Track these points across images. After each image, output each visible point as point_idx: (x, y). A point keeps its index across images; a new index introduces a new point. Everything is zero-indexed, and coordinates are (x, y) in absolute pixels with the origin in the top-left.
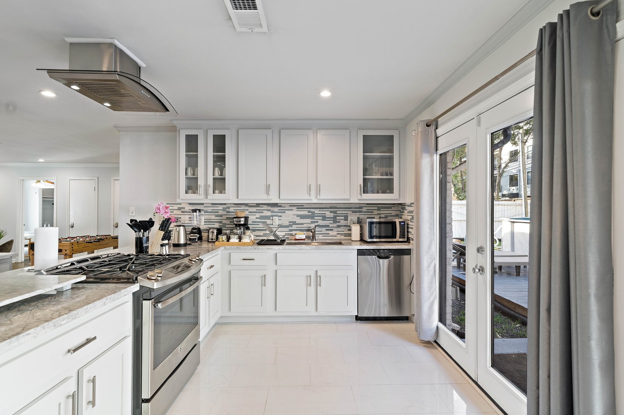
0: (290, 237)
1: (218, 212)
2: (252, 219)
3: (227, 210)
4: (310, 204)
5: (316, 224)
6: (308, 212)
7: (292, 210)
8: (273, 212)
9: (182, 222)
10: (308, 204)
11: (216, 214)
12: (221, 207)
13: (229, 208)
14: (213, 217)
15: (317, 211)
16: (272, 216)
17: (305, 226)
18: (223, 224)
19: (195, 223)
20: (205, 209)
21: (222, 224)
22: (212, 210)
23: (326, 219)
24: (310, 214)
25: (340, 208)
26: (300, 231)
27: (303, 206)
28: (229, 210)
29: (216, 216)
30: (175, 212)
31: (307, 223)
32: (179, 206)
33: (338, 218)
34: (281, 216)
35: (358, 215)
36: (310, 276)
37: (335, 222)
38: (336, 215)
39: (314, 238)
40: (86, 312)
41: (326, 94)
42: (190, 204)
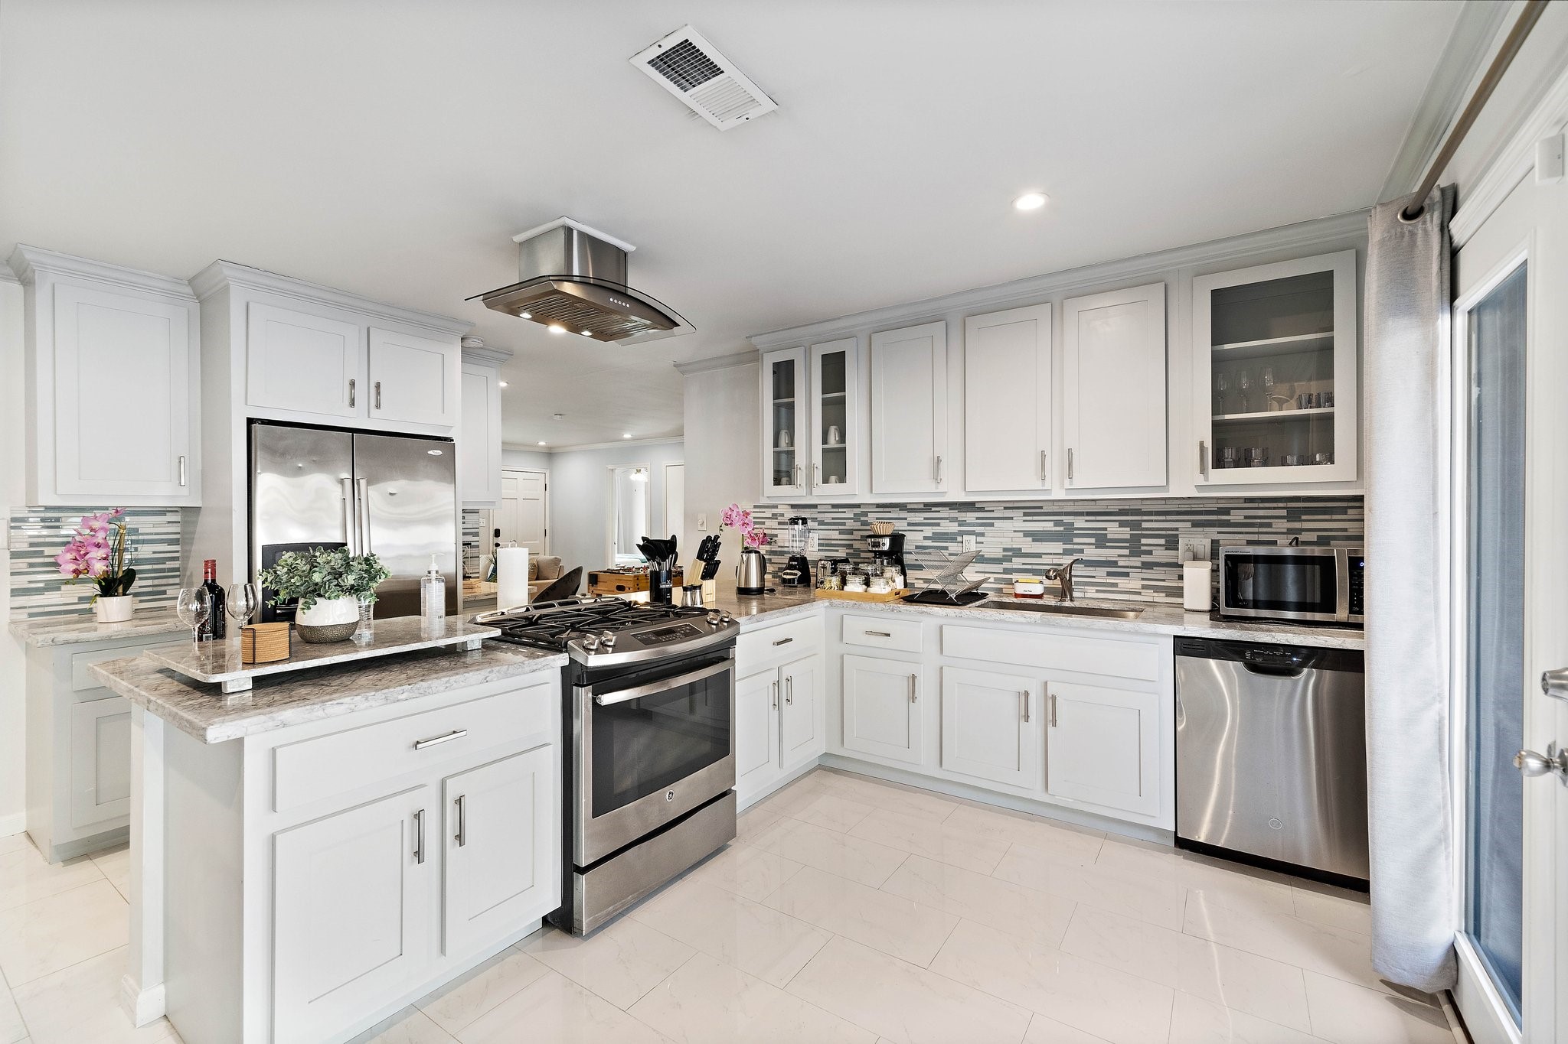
0: (1007, 589)
1: (844, 524)
2: (913, 539)
3: (862, 519)
4: (1060, 504)
5: (1076, 556)
6: (1055, 525)
7: (1012, 518)
8: (962, 523)
9: (779, 544)
10: (1055, 504)
11: (841, 527)
12: (849, 513)
13: (865, 514)
14: (835, 535)
15: (1080, 522)
16: (962, 533)
17: (1045, 560)
18: (855, 550)
19: (796, 548)
20: (820, 517)
21: (852, 551)
22: (833, 519)
23: (1107, 544)
24: (1062, 529)
25: (1150, 513)
26: (1033, 575)
27: (1041, 508)
28: (866, 519)
29: (842, 532)
30: (769, 523)
31: (1051, 554)
32: (775, 511)
33: (1144, 541)
34: (982, 535)
35: (1213, 533)
36: (1027, 694)
37: (1136, 551)
38: (1140, 532)
39: (1066, 595)
40: (447, 687)
41: (1031, 202)
42: (793, 506)
